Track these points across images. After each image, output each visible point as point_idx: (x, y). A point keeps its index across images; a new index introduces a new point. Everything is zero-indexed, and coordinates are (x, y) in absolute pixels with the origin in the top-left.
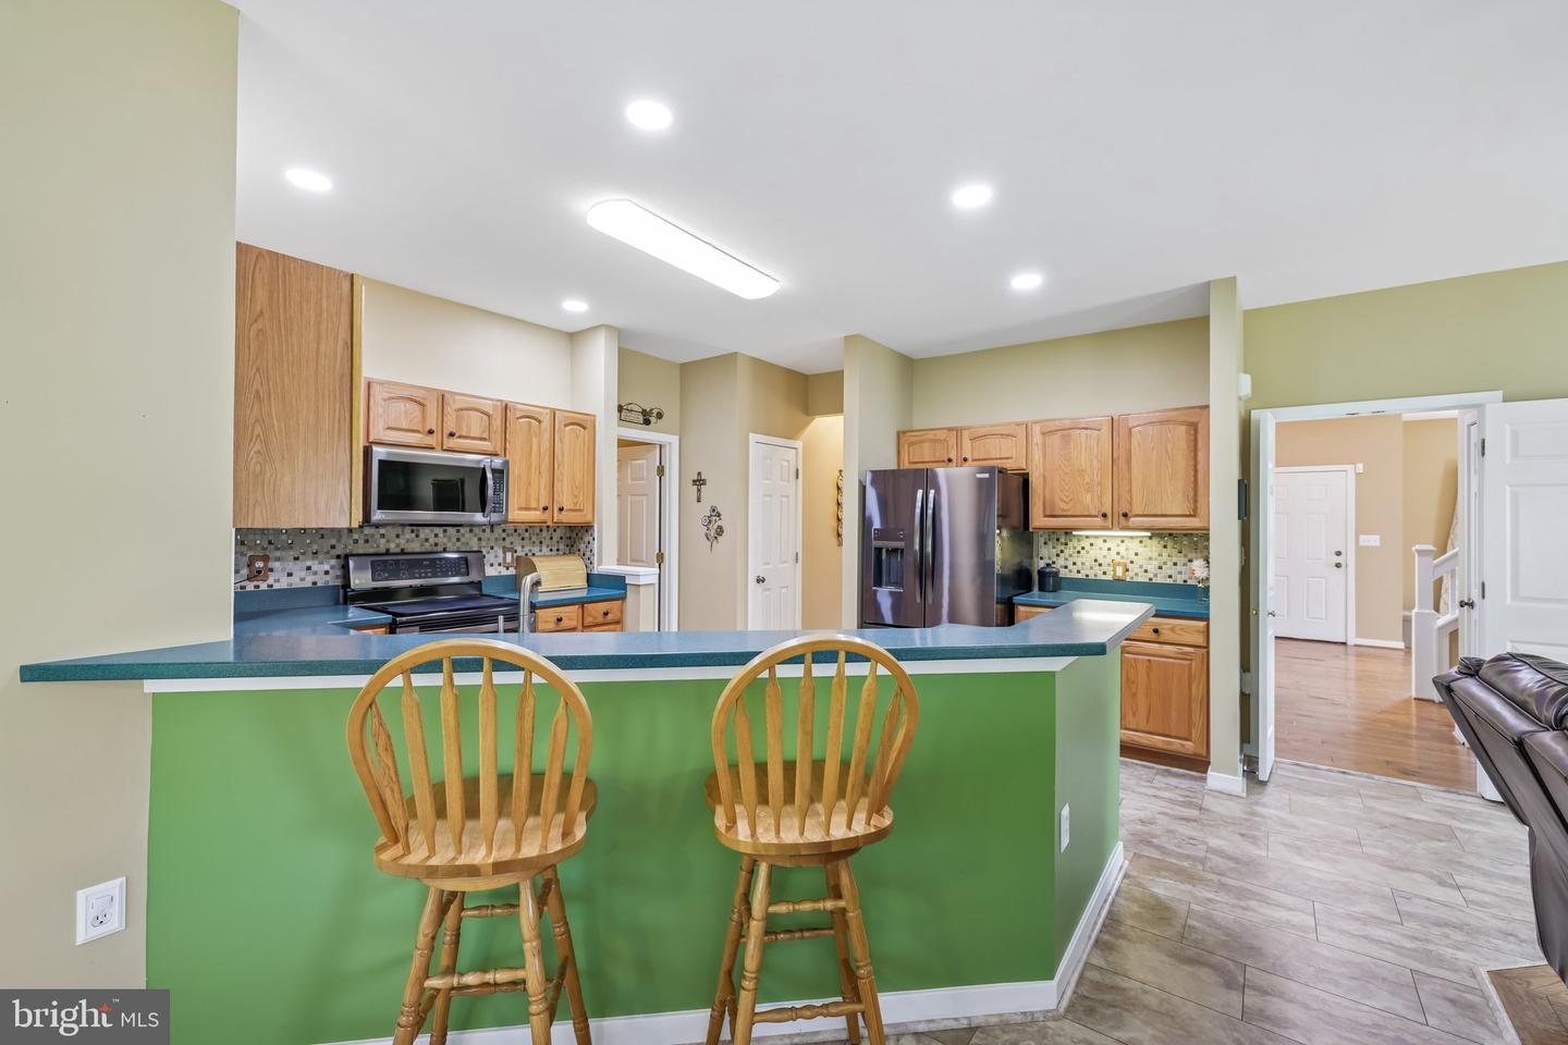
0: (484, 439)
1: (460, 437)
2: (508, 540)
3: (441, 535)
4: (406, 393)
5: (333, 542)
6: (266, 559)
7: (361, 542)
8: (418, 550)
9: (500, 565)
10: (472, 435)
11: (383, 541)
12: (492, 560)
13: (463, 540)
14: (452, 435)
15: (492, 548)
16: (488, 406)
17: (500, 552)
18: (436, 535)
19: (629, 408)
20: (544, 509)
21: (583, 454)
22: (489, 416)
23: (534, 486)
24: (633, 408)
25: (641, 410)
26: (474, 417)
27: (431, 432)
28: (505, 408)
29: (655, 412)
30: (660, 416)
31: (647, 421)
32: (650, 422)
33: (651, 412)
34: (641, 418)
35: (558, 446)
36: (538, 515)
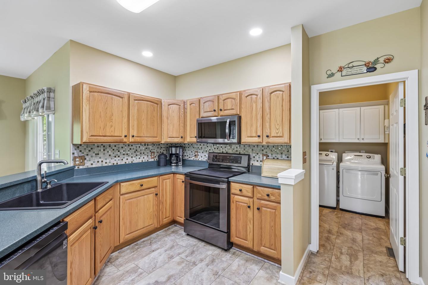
0: (233, 109)
1: (225, 110)
2: (265, 151)
3: (239, 147)
4: (208, 99)
5: (210, 148)
6: (197, 152)
7: (216, 149)
8: (231, 152)
9: (261, 161)
10: (228, 108)
11: (221, 149)
12: (258, 159)
13: (246, 150)
14: (221, 110)
15: (258, 154)
16: (233, 95)
17: (261, 156)
18: (237, 148)
19: (351, 65)
20: (259, 136)
21: (282, 106)
22: (234, 99)
23: (254, 126)
24: (354, 64)
25: (364, 63)
26: (229, 100)
27: (215, 111)
28: (241, 93)
29: (382, 60)
30: (388, 61)
31: (371, 69)
32: (375, 69)
33: (376, 61)
34: (364, 69)
35: (267, 105)
36: (256, 140)
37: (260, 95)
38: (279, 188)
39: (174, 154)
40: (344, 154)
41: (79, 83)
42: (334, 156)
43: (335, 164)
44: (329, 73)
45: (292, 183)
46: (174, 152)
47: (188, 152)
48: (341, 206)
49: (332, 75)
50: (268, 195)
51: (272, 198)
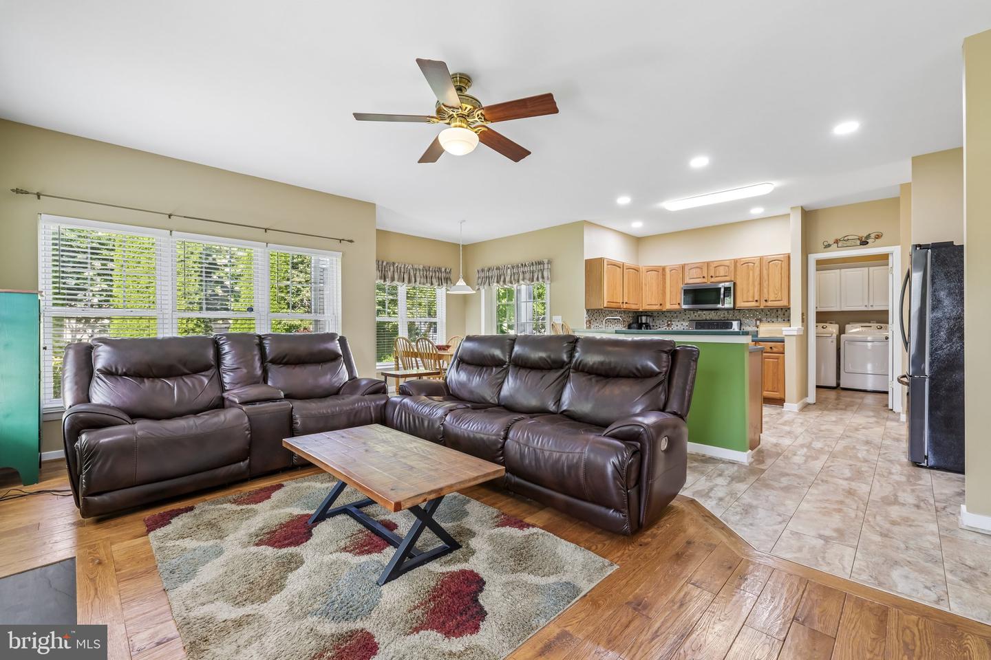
0: (726, 276)
1: (717, 277)
3: (726, 314)
4: (695, 266)
6: (671, 321)
10: (721, 275)
14: (712, 277)
16: (727, 263)
19: (846, 238)
20: (757, 301)
21: (781, 274)
22: (728, 266)
23: (751, 292)
24: (849, 238)
25: (857, 237)
26: (722, 268)
27: (704, 277)
28: (736, 262)
29: (873, 236)
30: (878, 237)
31: (864, 243)
32: (867, 243)
33: (868, 236)
34: (858, 242)
35: (765, 272)
36: (753, 304)
37: (757, 264)
38: (783, 341)
39: (644, 324)
40: (847, 326)
41: (601, 258)
42: (833, 329)
43: (835, 335)
44: (826, 243)
45: (795, 333)
46: (644, 321)
47: (657, 322)
48: (842, 385)
49: (829, 246)
50: (771, 348)
51: (775, 350)
